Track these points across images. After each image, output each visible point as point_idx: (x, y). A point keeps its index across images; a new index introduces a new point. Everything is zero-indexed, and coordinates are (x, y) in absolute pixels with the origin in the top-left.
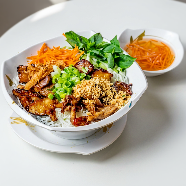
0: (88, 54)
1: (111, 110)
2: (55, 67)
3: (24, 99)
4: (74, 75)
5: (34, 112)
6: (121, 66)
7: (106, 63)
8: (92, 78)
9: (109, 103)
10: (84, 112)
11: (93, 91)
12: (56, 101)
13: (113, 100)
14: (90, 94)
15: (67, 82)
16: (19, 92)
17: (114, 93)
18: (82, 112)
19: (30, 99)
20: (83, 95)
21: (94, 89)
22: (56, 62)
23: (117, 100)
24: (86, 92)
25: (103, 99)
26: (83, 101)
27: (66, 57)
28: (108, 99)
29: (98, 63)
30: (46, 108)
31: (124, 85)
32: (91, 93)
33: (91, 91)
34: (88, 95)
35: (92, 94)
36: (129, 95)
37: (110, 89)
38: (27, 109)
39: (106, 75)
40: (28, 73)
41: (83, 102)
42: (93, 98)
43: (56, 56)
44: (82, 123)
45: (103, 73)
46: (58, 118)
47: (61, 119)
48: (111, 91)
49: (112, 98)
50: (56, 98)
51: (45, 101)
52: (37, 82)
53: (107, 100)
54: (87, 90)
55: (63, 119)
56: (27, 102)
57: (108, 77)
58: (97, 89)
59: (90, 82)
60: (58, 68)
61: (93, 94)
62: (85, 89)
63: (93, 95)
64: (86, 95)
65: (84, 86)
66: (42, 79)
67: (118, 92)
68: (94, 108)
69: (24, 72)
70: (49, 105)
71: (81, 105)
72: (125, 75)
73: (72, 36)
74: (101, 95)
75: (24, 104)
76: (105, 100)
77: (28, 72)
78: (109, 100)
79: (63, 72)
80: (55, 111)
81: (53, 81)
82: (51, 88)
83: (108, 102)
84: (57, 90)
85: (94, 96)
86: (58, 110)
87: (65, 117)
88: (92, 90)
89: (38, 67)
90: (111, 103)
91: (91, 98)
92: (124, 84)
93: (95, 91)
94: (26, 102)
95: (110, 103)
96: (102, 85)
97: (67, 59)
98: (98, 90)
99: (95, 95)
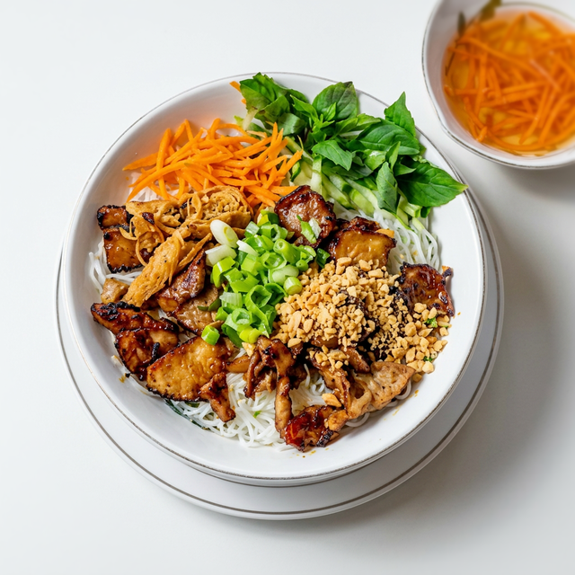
0: (317, 165)
1: (396, 385)
2: (218, 228)
3: (131, 344)
4: (279, 259)
5: (162, 389)
6: (416, 197)
7: (371, 189)
8: (333, 262)
9: (387, 352)
10: (314, 387)
11: (342, 325)
12: (227, 349)
13: (399, 339)
14: (330, 334)
15: (260, 289)
16: (112, 317)
17: (400, 317)
18: (309, 388)
19: (147, 341)
20: (310, 336)
21: (345, 317)
22: (218, 194)
23: (409, 339)
24: (319, 328)
25: (370, 340)
26: (312, 353)
27: (246, 171)
28: (383, 340)
29: (347, 190)
30: (198, 376)
31: (428, 278)
32: (334, 331)
33: (334, 325)
34: (326, 338)
35: (337, 333)
36: (446, 317)
37: (388, 304)
38: (142, 373)
39: (375, 244)
40: (134, 239)
41: (311, 356)
42: (342, 345)
43: (215, 166)
44: (310, 433)
45: (365, 236)
46: (236, 410)
47: (246, 412)
48: (391, 310)
49: (395, 334)
50: (226, 336)
51: (192, 351)
52: (167, 282)
53: (380, 342)
54: (321, 320)
55: (251, 412)
56: (139, 352)
57: (379, 252)
58: (352, 315)
59: (331, 292)
60: (226, 229)
61: (341, 333)
62: (313, 317)
63: (341, 338)
64: (319, 337)
65: (313, 306)
66: (179, 272)
67: (411, 311)
68: (344, 387)
69: (119, 233)
70: (208, 364)
71: (305, 366)
72: (429, 230)
73: (263, 89)
74: (364, 332)
75: (129, 359)
76: (374, 343)
77: (134, 236)
78: (386, 342)
79: (243, 245)
80: (226, 387)
81: (216, 279)
82: (209, 305)
83: (384, 348)
84: (228, 311)
85: (344, 338)
86: (236, 383)
87: (256, 408)
88: (338, 321)
89: (161, 216)
90: (393, 353)
91: (334, 345)
92: (427, 273)
93: (346, 324)
94: (135, 352)
95: (390, 353)
96: (365, 294)
97: (251, 175)
98: (356, 316)
99: (348, 337)
